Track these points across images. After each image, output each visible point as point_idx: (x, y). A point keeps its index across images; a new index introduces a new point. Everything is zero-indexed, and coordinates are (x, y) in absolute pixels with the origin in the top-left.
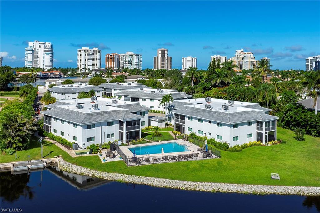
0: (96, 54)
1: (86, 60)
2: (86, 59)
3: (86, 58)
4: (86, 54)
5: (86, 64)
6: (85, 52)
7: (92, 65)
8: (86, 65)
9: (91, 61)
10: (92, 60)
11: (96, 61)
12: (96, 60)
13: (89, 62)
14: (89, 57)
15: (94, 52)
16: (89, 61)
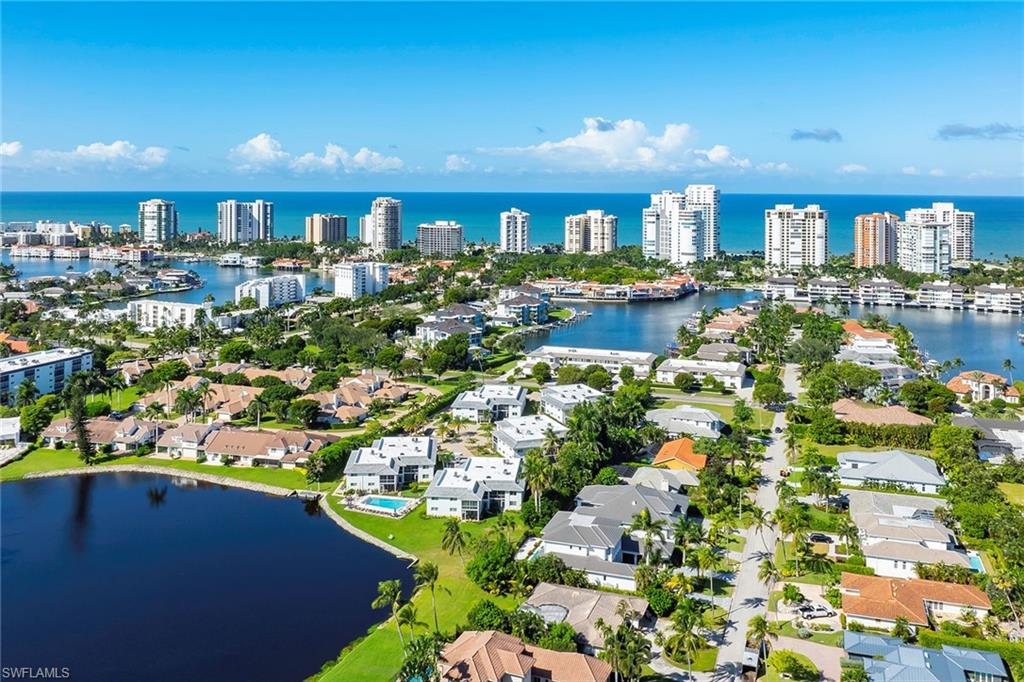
0: (811, 222)
1: (785, 238)
2: (785, 235)
3: (785, 232)
4: (785, 222)
5: (785, 248)
6: (780, 217)
7: (800, 250)
8: (785, 251)
9: (799, 242)
10: (800, 240)
11: (811, 242)
12: (811, 238)
13: (793, 243)
14: (791, 230)
15: (806, 217)
16: (791, 240)
